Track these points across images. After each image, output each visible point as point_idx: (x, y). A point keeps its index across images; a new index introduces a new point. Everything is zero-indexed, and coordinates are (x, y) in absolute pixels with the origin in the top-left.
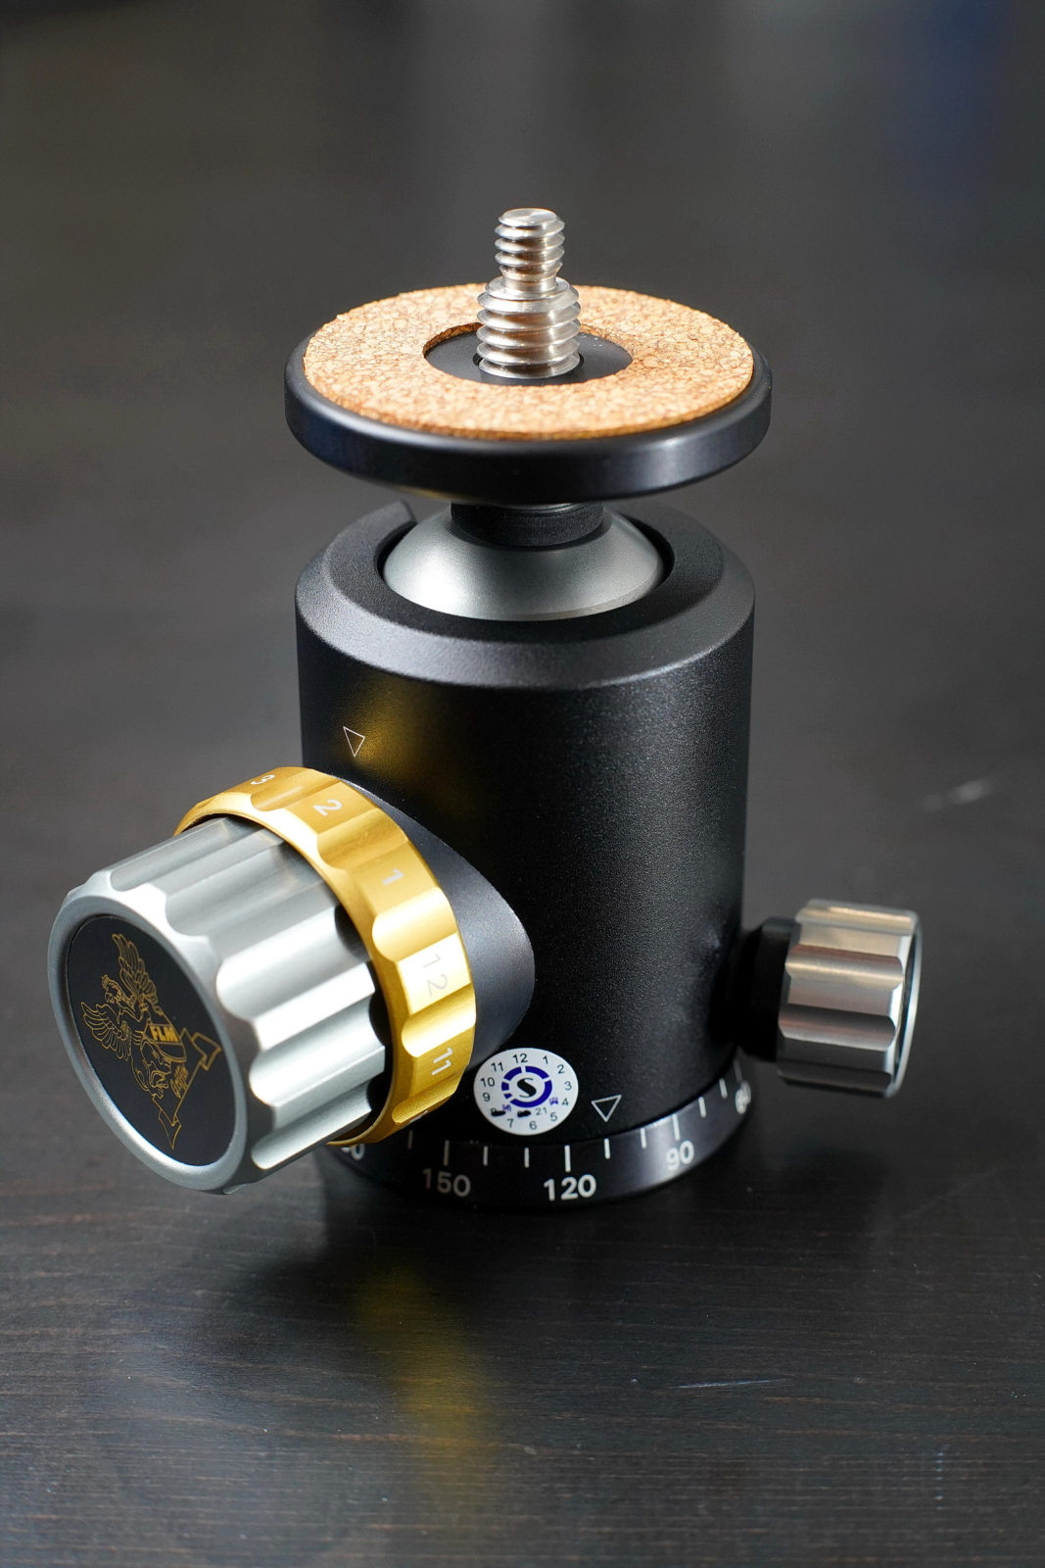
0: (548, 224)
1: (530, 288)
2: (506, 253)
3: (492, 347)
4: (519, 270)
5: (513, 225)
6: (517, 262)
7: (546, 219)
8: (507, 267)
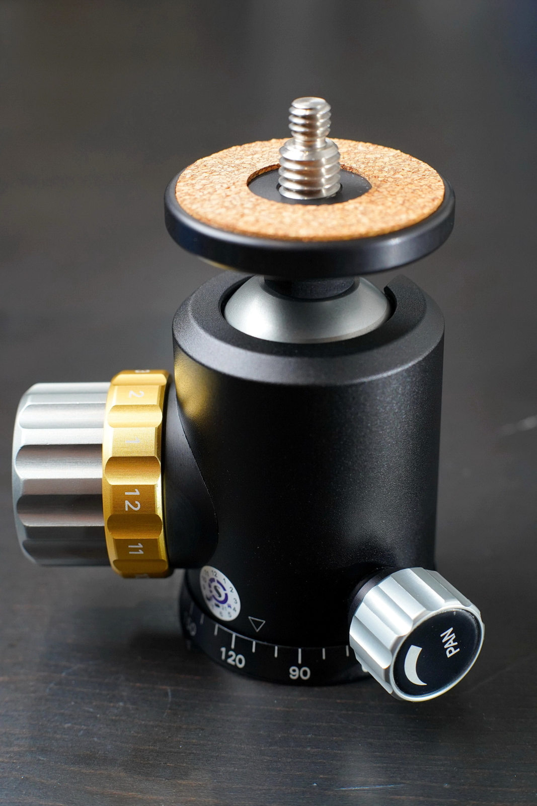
0: (320, 106)
1: (310, 146)
2: (296, 124)
3: (287, 180)
4: (304, 134)
5: (300, 108)
6: (302, 129)
7: (318, 104)
8: (296, 132)
